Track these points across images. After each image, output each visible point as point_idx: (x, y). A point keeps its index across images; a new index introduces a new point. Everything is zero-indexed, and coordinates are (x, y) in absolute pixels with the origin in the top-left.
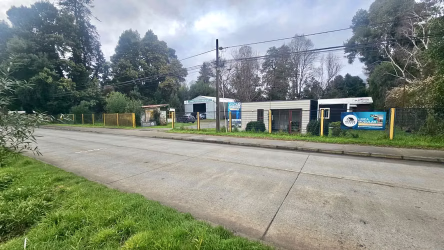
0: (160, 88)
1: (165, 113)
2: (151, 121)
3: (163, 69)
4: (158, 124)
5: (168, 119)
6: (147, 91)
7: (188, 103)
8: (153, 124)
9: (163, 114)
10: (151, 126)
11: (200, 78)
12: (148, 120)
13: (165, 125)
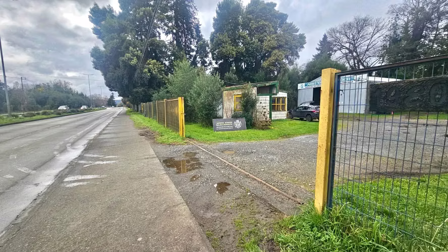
0: (263, 68)
1: (268, 102)
2: (235, 117)
3: (269, 41)
4: (251, 124)
5: (273, 113)
6: (247, 74)
7: (304, 87)
8: (238, 123)
9: (264, 101)
10: (235, 129)
11: (317, 57)
12: (229, 114)
13: (266, 126)
